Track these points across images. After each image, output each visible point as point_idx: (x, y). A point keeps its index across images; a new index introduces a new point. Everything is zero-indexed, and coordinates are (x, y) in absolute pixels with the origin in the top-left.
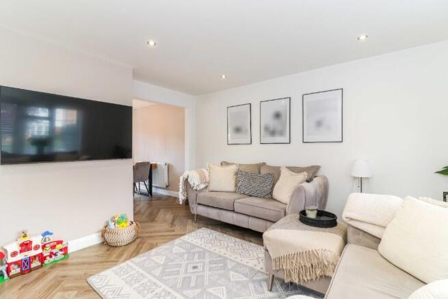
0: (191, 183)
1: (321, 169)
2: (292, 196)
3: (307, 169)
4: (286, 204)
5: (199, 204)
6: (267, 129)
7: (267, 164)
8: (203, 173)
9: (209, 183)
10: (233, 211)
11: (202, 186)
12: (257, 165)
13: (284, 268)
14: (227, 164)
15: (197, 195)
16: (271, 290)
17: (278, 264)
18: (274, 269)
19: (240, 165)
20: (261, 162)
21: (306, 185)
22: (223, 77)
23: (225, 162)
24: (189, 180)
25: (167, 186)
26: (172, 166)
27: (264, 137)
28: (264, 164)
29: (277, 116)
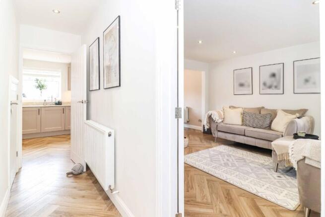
0: (214, 118)
1: (308, 111)
2: (288, 127)
3: (298, 111)
4: (283, 133)
5: (219, 131)
6: (265, 84)
7: (266, 108)
8: (220, 113)
9: (224, 118)
10: (244, 135)
11: (220, 121)
12: (258, 108)
13: (285, 158)
14: (234, 107)
15: (217, 126)
16: (276, 172)
17: (281, 157)
18: (279, 160)
19: (245, 108)
20: (261, 106)
21: (297, 120)
22: (234, 52)
23: (232, 106)
24: (212, 116)
25: (188, 122)
26: (191, 109)
27: (263, 89)
28: (263, 108)
29: (274, 75)
